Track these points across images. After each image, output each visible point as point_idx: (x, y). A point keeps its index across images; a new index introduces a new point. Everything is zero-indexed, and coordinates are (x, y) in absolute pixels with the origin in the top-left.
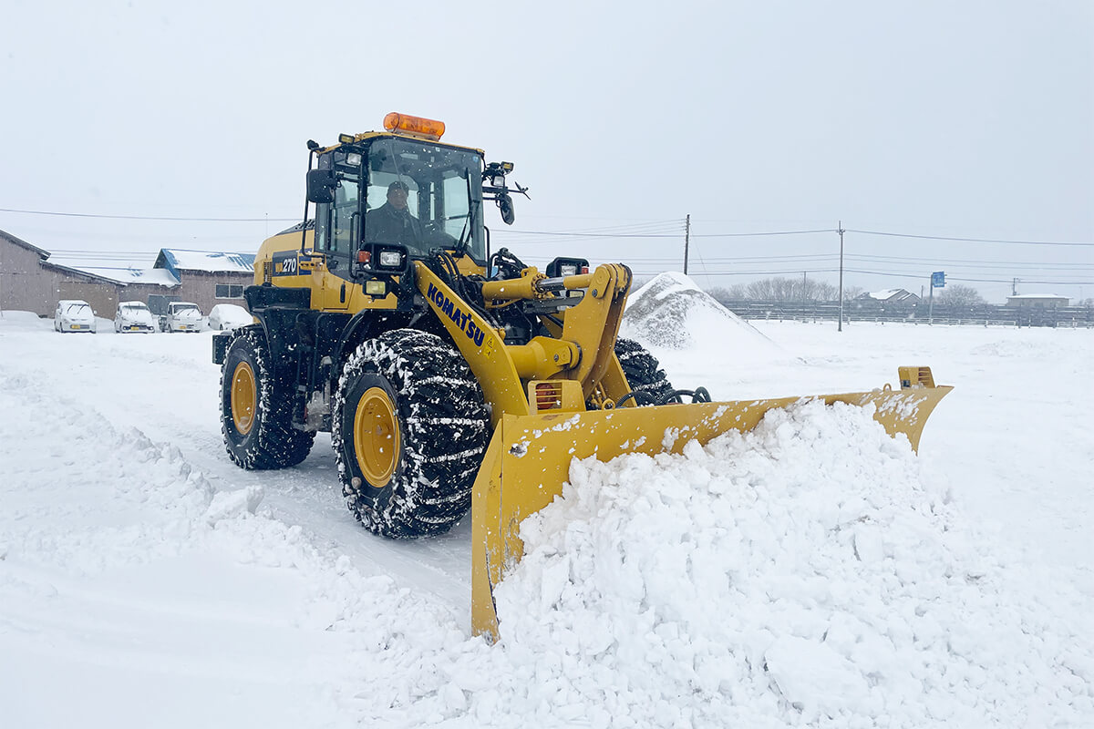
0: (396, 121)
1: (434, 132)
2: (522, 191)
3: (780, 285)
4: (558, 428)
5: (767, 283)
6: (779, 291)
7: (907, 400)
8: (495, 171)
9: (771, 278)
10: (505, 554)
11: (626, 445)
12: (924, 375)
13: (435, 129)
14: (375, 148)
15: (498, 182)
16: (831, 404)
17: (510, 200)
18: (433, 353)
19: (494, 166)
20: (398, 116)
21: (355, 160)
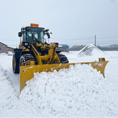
0: (32, 25)
1: (37, 26)
2: (51, 33)
3: (114, 45)
4: (30, 68)
5: (112, 45)
6: (114, 46)
7: (99, 63)
8: (47, 30)
9: (113, 44)
10: (23, 86)
11: (44, 70)
12: (103, 59)
13: (37, 25)
14: (28, 29)
15: (47, 32)
16: (82, 64)
17: (49, 35)
18: (29, 57)
19: (46, 30)
20: (32, 24)
21: (24, 30)
